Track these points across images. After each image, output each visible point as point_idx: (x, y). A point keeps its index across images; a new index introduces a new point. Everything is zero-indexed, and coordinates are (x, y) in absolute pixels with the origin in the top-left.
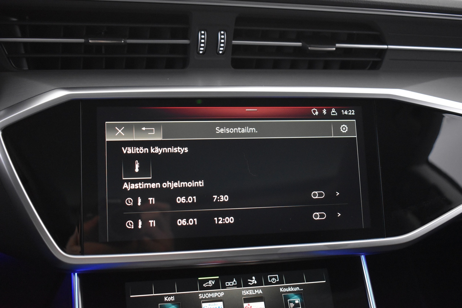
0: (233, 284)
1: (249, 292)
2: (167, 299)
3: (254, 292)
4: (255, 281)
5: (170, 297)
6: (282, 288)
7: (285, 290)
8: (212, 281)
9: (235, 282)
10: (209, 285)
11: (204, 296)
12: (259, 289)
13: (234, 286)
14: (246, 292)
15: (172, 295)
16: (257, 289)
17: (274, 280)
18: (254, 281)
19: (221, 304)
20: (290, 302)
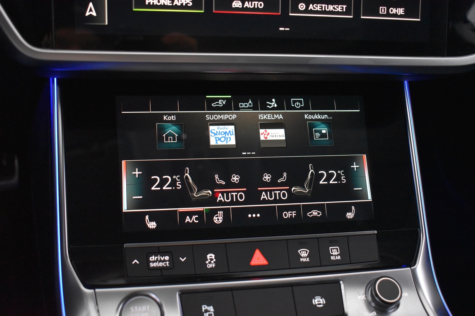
0: (248, 106)
1: (267, 117)
2: (167, 118)
3: (273, 117)
4: (275, 104)
5: (171, 116)
6: (308, 115)
7: (310, 117)
8: (223, 101)
9: (251, 104)
10: (219, 105)
11: (212, 118)
12: (279, 113)
13: (249, 108)
14: (263, 116)
15: (173, 114)
16: (276, 113)
17: (299, 104)
18: (273, 104)
19: (232, 128)
20: (316, 131)
